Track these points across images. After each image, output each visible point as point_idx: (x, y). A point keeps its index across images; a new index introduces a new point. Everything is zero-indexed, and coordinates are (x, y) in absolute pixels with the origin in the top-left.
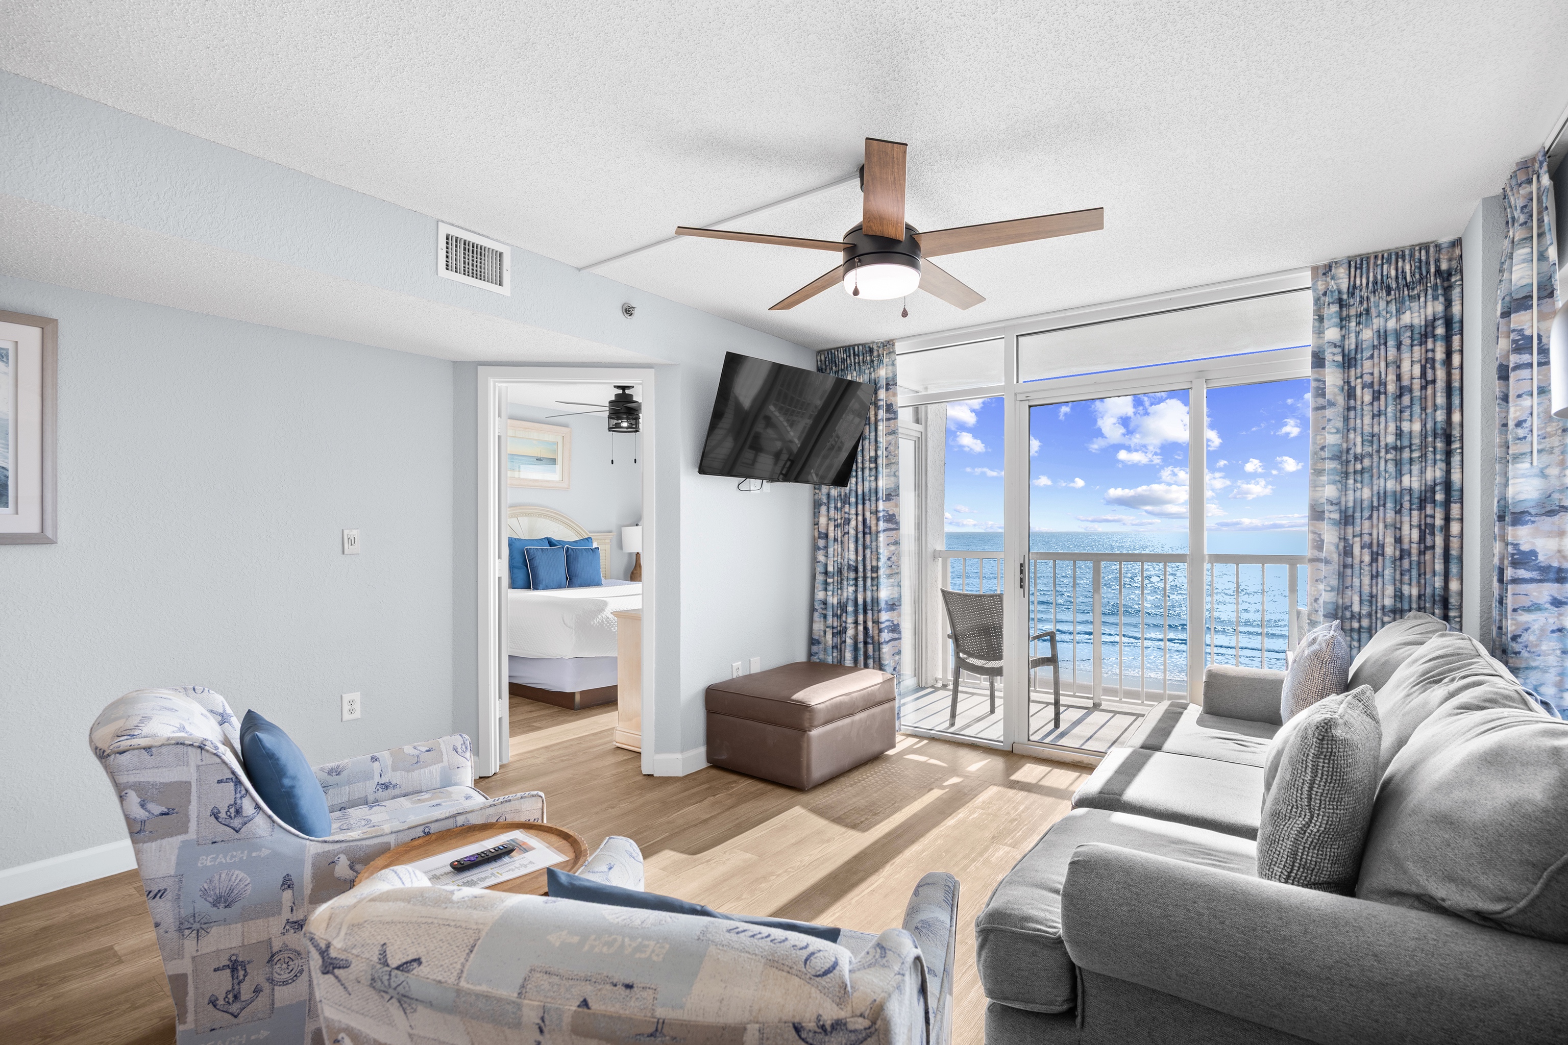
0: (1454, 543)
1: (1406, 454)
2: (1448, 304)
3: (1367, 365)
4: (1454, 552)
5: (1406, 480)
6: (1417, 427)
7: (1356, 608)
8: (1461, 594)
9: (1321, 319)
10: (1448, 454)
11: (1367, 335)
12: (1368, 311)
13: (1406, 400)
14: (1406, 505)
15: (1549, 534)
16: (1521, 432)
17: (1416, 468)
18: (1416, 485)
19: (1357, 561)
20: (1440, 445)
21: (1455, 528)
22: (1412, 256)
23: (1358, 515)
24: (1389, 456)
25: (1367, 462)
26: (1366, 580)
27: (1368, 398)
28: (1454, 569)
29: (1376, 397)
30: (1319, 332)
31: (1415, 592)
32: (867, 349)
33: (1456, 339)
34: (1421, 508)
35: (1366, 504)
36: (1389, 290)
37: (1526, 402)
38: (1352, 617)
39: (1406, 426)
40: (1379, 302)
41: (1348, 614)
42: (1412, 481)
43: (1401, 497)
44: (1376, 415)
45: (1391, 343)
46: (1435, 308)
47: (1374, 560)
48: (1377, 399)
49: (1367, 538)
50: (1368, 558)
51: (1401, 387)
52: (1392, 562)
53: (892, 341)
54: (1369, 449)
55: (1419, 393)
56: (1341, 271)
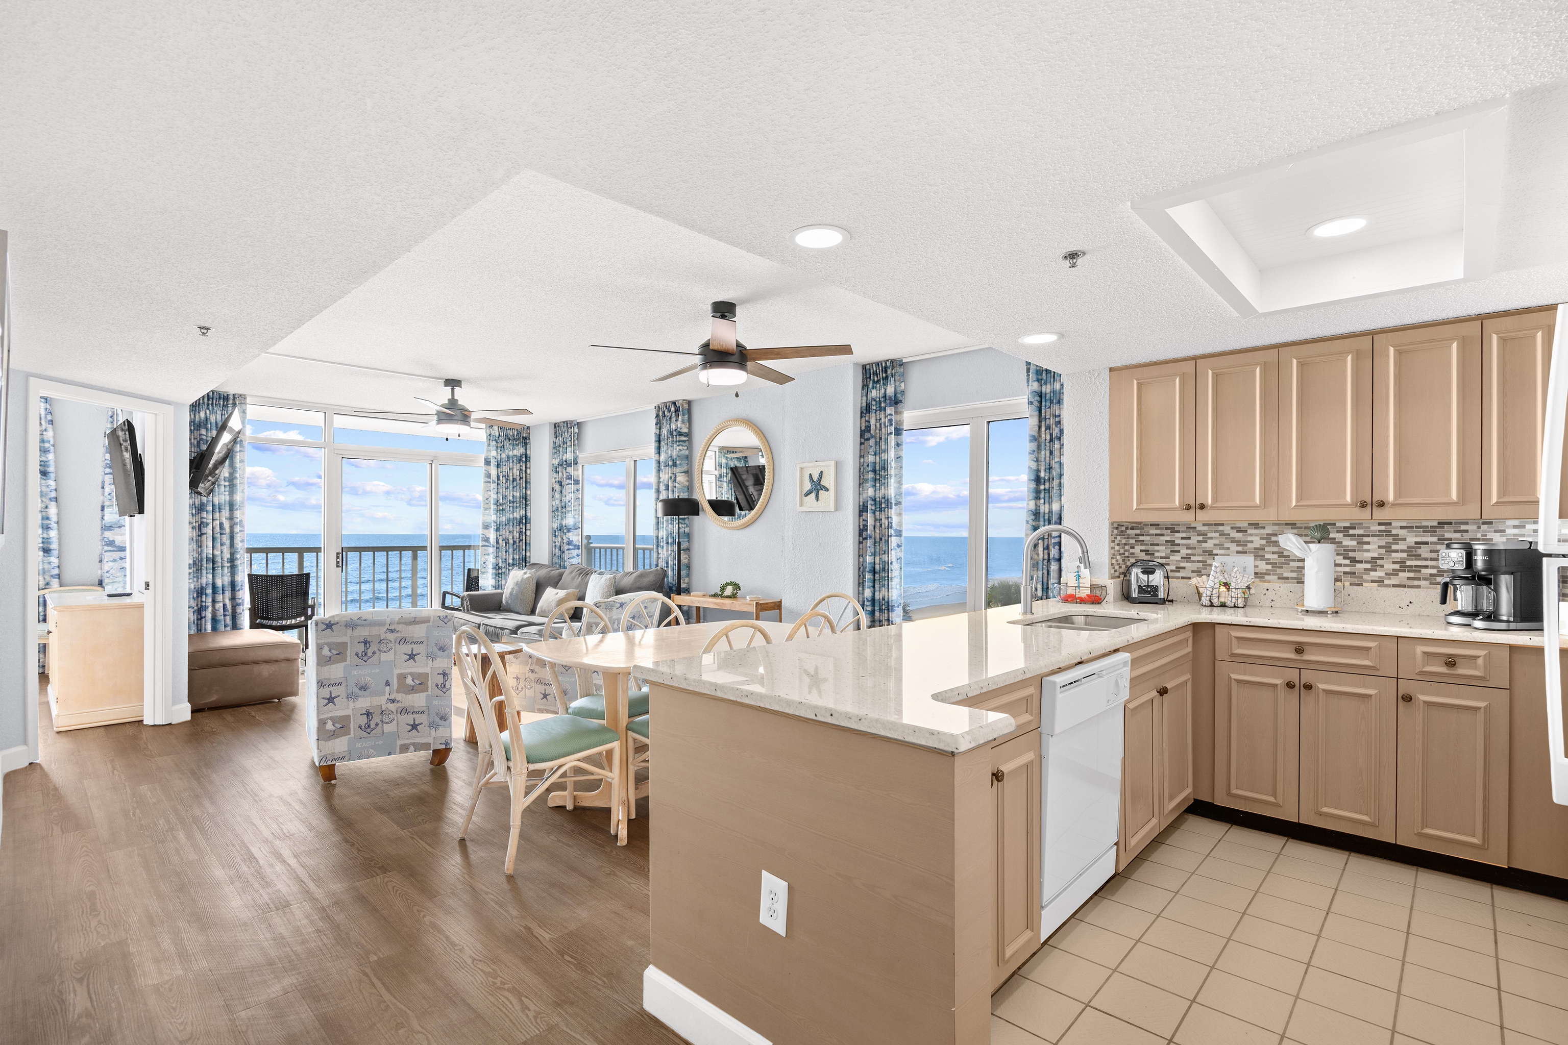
0: (528, 537)
1: (515, 505)
2: (526, 449)
3: (504, 467)
4: (528, 542)
5: (515, 514)
6: (518, 494)
7: (500, 565)
8: (530, 557)
9: (489, 445)
10: (526, 505)
11: (504, 456)
12: (503, 446)
13: (515, 483)
14: (515, 524)
15: (576, 535)
16: (570, 504)
17: (518, 510)
18: (518, 517)
19: (501, 546)
20: (524, 502)
21: (528, 533)
22: (517, 429)
23: (501, 527)
24: (511, 505)
25: (504, 506)
26: (504, 553)
27: (504, 481)
28: (528, 548)
29: (507, 480)
30: (488, 451)
31: (518, 557)
32: (222, 396)
33: (528, 463)
35: (504, 523)
36: (509, 440)
37: (570, 495)
38: (499, 568)
39: (515, 494)
40: (506, 443)
41: (497, 567)
42: (517, 515)
43: (514, 521)
44: (507, 488)
45: (511, 461)
46: (522, 450)
47: (506, 545)
48: (506, 482)
49: (504, 537)
50: (504, 545)
51: (513, 479)
52: (511, 546)
53: (245, 395)
54: (504, 501)
55: (518, 482)
56: (496, 428)
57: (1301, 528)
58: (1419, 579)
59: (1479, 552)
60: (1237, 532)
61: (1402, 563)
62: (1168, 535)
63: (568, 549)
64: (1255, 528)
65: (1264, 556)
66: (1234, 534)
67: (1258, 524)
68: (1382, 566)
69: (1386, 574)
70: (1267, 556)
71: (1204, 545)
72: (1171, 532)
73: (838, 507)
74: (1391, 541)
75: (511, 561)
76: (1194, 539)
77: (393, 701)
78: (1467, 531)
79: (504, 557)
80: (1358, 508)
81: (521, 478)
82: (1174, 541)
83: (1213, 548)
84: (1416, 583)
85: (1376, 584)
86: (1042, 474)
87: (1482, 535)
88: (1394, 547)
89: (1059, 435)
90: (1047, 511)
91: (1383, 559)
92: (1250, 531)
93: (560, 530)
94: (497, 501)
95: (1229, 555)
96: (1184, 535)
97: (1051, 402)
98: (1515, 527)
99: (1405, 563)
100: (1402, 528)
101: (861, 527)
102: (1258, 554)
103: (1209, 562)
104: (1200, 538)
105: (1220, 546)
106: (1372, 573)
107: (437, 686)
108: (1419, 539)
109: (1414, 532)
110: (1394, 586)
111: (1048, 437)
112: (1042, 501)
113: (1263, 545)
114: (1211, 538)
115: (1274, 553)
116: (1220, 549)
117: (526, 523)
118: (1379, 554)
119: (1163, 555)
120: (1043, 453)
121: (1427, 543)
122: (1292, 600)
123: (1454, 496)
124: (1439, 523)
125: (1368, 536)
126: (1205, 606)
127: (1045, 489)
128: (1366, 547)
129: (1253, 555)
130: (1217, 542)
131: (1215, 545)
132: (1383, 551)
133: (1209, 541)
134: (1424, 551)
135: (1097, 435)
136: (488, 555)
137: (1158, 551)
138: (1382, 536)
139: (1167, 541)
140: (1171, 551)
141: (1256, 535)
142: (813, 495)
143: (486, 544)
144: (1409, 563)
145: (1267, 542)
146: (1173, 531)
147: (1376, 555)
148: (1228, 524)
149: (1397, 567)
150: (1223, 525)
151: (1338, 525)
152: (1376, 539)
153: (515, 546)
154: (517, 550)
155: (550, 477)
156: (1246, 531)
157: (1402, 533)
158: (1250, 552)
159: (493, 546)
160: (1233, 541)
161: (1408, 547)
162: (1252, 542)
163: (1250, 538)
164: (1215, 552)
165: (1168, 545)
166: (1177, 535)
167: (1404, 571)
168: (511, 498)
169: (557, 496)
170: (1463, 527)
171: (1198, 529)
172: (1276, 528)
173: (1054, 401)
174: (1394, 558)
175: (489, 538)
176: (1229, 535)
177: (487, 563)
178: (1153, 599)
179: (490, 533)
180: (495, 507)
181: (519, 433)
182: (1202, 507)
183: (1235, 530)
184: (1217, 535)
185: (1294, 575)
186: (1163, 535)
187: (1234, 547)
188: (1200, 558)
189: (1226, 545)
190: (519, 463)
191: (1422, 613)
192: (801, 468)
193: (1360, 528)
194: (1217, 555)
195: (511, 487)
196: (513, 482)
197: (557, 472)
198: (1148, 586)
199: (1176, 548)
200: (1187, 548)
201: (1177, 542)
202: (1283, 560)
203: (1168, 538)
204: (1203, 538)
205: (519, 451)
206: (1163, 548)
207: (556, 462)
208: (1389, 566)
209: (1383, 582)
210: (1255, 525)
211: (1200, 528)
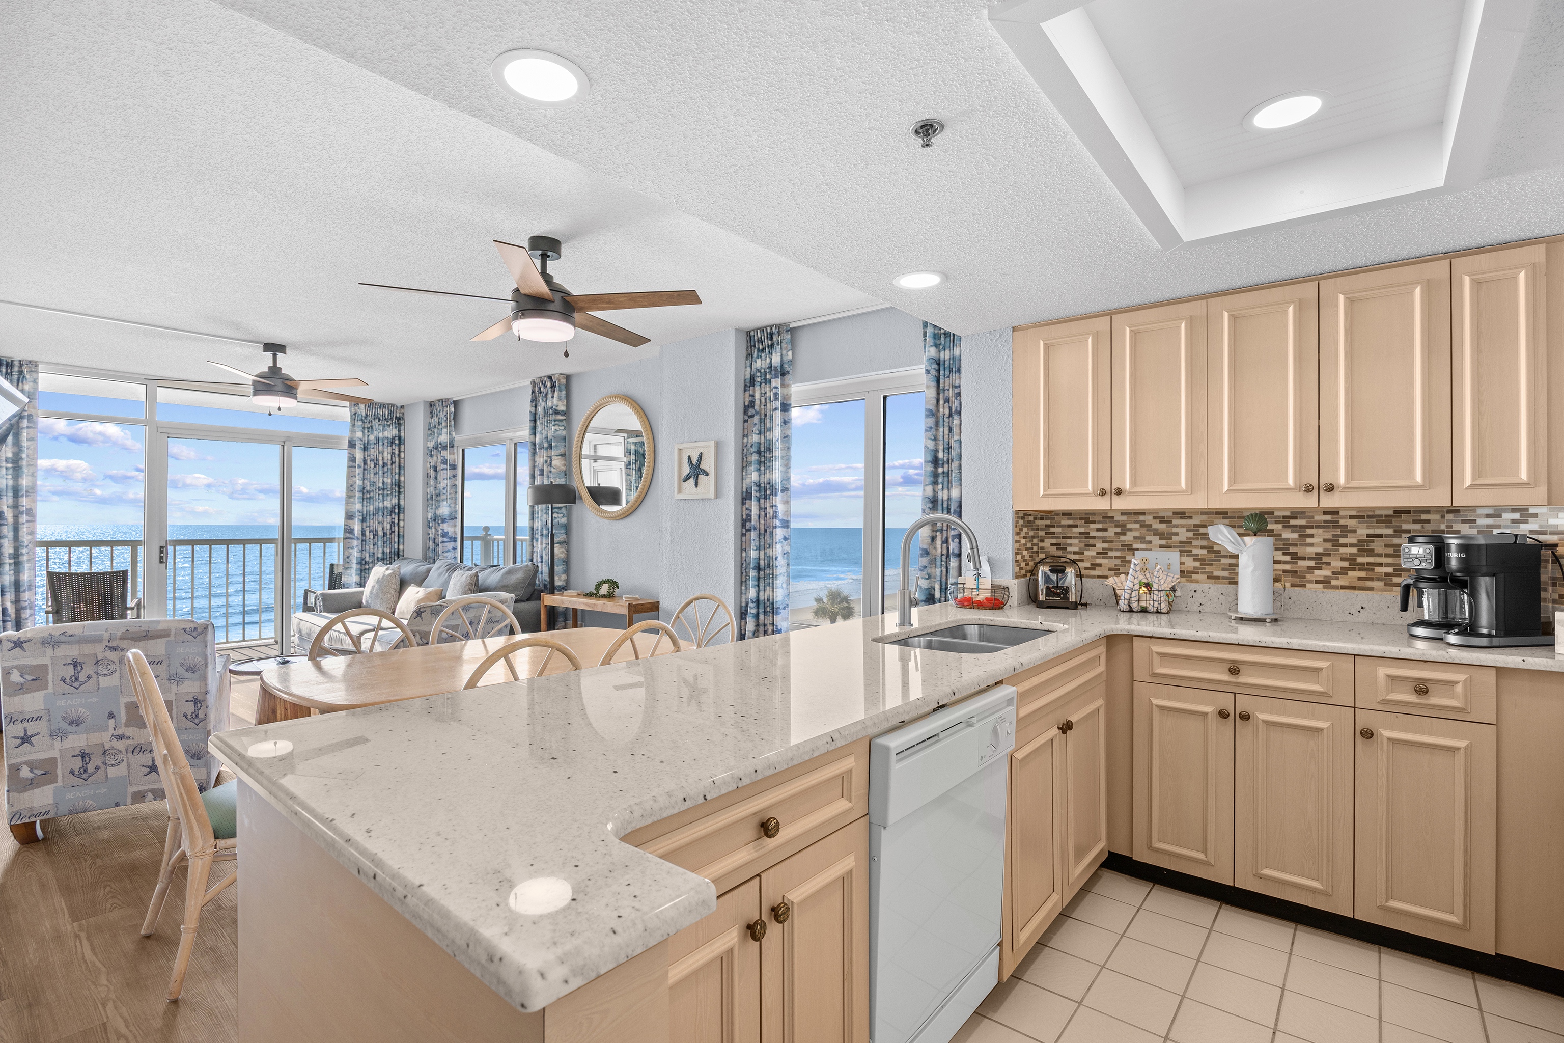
0: (401, 530)
1: (385, 492)
2: (399, 431)
3: (372, 451)
4: (401, 534)
5: (385, 502)
6: (389, 481)
7: (367, 559)
8: (403, 550)
9: (354, 425)
10: (399, 492)
11: (372, 437)
12: (372, 427)
13: (386, 469)
14: (386, 514)
15: (452, 526)
16: (444, 492)
17: (389, 498)
18: (389, 506)
19: (367, 538)
20: (397, 489)
21: (401, 524)
22: (388, 408)
23: (368, 517)
24: (380, 492)
25: (372, 494)
26: (371, 547)
27: (372, 466)
28: (401, 540)
29: (375, 465)
30: (353, 432)
31: (388, 551)
33: (402, 446)
34: (391, 515)
35: (371, 513)
36: (379, 420)
37: (445, 481)
38: (365, 563)
39: (385, 480)
40: (376, 423)
41: (363, 562)
42: (388, 504)
43: (384, 510)
44: (375, 474)
45: (381, 443)
46: (395, 432)
47: (374, 538)
48: (375, 466)
49: (371, 528)
50: (372, 537)
51: (383, 463)
52: (380, 539)
53: (36, 362)
54: (372, 488)
55: (389, 467)
56: (362, 406)
57: (1233, 517)
58: (1372, 579)
59: (1453, 548)
60: (1161, 522)
61: (1351, 559)
62: (1081, 526)
63: (443, 542)
64: (1181, 518)
65: (1191, 551)
66: (1157, 525)
67: (1184, 513)
68: (1329, 564)
69: (1333, 573)
70: (1195, 551)
71: (1122, 538)
72: (1086, 522)
73: (718, 494)
74: (1339, 533)
75: (380, 555)
76: (1111, 532)
77: (120, 738)
78: (1428, 521)
79: (371, 550)
80: (1301, 493)
81: (393, 463)
82: (1088, 534)
83: (1132, 542)
84: (1369, 584)
85: (1321, 586)
86: (940, 455)
87: (1447, 526)
88: (1342, 541)
89: (958, 409)
90: (946, 498)
91: (1329, 555)
92: (1175, 522)
93: (435, 520)
94: (364, 488)
95: (1150, 550)
96: (1100, 526)
97: (951, 370)
98: (1488, 516)
99: (1355, 560)
100: (1351, 517)
101: (744, 517)
102: (1184, 548)
103: (1128, 558)
104: (1118, 530)
105: (1141, 539)
106: (1317, 572)
107: (185, 716)
108: (1371, 531)
109: (1366, 522)
110: (1343, 587)
111: (947, 412)
112: (940, 486)
113: (1190, 538)
114: (1131, 530)
115: (1202, 547)
116: (1141, 543)
117: (399, 513)
118: (1325, 549)
119: (1077, 549)
120: (941, 430)
121: (1380, 536)
122: (1224, 604)
123: (1419, 478)
124: (1395, 512)
125: (1312, 527)
126: (1123, 611)
127: (943, 473)
128: (1309, 540)
129: (1178, 549)
130: (1137, 534)
131: (1135, 538)
132: (1329, 545)
133: (1128, 533)
134: (1378, 546)
135: (999, 407)
136: (352, 548)
137: (1071, 545)
138: (1328, 527)
139: (1080, 534)
140: (1086, 545)
141: (1182, 526)
142: (692, 480)
143: (351, 536)
144: (1360, 560)
145: (1194, 534)
146: (1088, 522)
147: (1320, 550)
148: (1150, 513)
149: (1346, 564)
150: (1143, 514)
151: (1276, 514)
152: (1321, 531)
153: (385, 538)
154: (388, 543)
155: (425, 462)
156: (1171, 522)
157: (1352, 523)
158: (1175, 547)
159: (358, 539)
160: (1156, 533)
161: (1359, 541)
162: (1177, 534)
163: (1174, 530)
164: (1135, 546)
165: (1082, 538)
166: (1092, 526)
167: (1354, 570)
168: (381, 485)
169: (432, 482)
170: (1424, 517)
171: (1116, 519)
172: (1205, 517)
173: (953, 369)
174: (1342, 554)
175: (353, 529)
176: (1151, 526)
177: (351, 557)
178: (1064, 602)
179: (355, 524)
180: (361, 494)
181: (390, 413)
182: (1119, 492)
183: (1158, 521)
184: (1137, 526)
185: (1226, 574)
186: (1076, 526)
187: (1156, 541)
188: (1118, 554)
189: (1148, 538)
190: (391, 446)
191: (1376, 621)
192: (680, 450)
193: (1301, 518)
194: (1137, 549)
195: (381, 472)
196: (383, 467)
197: (431, 456)
198: (1057, 587)
199: (1091, 542)
200: (1104, 542)
201: (1092, 534)
202: (1213, 556)
203: (1082, 530)
204: (1122, 530)
205: (391, 432)
206: (1076, 541)
207: (431, 444)
208: (1337, 564)
209: (1329, 582)
210: (1181, 514)
211: (1118, 518)
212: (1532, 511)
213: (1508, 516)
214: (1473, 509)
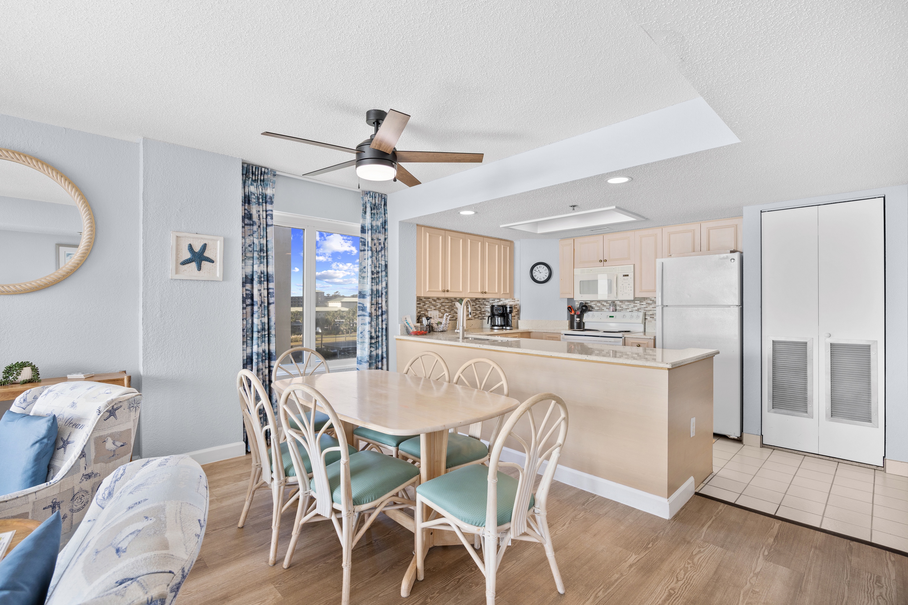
71: (425, 307)
78: (480, 301)
80: (481, 294)
95: (432, 311)
98: (492, 300)
103: (426, 314)
104: (423, 304)
123: (496, 291)
130: (428, 305)
141: (439, 303)
142: (194, 264)
150: (430, 298)
151: (457, 299)
156: (436, 301)
158: (437, 309)
160: (433, 305)
162: (437, 305)
163: (437, 304)
164: (428, 310)
170: (480, 300)
171: (423, 300)
172: (443, 300)
173: (378, 231)
176: (431, 302)
182: (447, 291)
183: (433, 301)
184: (428, 302)
189: (431, 307)
192: (177, 239)
200: (420, 308)
210: (438, 299)
211: (424, 300)
212: (501, 299)
213: (496, 300)
214: (489, 299)
